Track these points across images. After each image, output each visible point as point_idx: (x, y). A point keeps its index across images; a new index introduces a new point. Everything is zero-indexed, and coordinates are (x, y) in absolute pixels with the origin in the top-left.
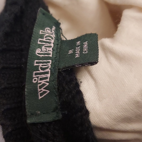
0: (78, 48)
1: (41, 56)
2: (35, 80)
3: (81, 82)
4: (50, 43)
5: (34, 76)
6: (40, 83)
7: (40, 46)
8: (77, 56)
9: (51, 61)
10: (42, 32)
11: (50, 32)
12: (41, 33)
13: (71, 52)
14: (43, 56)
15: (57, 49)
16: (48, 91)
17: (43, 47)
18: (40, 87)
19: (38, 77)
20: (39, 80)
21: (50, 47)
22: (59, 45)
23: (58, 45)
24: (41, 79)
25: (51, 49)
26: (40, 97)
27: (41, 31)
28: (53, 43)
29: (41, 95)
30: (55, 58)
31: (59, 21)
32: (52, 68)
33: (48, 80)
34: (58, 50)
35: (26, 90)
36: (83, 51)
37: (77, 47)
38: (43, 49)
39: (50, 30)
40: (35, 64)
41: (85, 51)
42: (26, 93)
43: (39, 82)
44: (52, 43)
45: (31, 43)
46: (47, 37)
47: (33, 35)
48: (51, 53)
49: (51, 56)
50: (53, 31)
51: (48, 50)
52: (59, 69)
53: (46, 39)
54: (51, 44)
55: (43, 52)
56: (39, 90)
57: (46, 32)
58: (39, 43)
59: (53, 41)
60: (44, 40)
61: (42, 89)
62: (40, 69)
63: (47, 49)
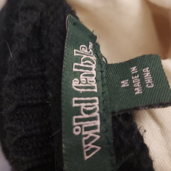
0: (136, 77)
1: (82, 90)
2: (77, 130)
3: (145, 131)
4: (90, 69)
5: (75, 124)
6: (86, 136)
7: (77, 75)
8: (138, 91)
9: (97, 98)
10: (77, 53)
11: (86, 51)
12: (75, 54)
13: (125, 84)
14: (84, 90)
15: (102, 79)
16: (99, 148)
17: (81, 76)
18: (87, 142)
19: (81, 126)
20: (83, 129)
21: (92, 75)
22: (104, 73)
23: (102, 72)
24: (87, 129)
25: (93, 79)
26: (87, 158)
27: (75, 51)
28: (95, 70)
29: (88, 153)
30: (103, 93)
31: (95, 34)
32: (102, 112)
33: (98, 130)
34: (105, 81)
35: (63, 146)
36: (147, 84)
37: (134, 77)
38: (82, 80)
39: (86, 48)
40: (75, 105)
41: (150, 84)
42: (64, 151)
43: (84, 133)
44: (93, 69)
45: (63, 70)
46: (85, 61)
47: (65, 58)
48: (95, 85)
49: (96, 90)
50: (91, 50)
51: (90, 81)
52: (113, 113)
53: (84, 64)
54: (92, 71)
55: (82, 83)
56: (85, 146)
57: (82, 52)
58: (75, 70)
59: (94, 66)
60: (82, 65)
61: (89, 145)
62: (82, 112)
63: (87, 79)
